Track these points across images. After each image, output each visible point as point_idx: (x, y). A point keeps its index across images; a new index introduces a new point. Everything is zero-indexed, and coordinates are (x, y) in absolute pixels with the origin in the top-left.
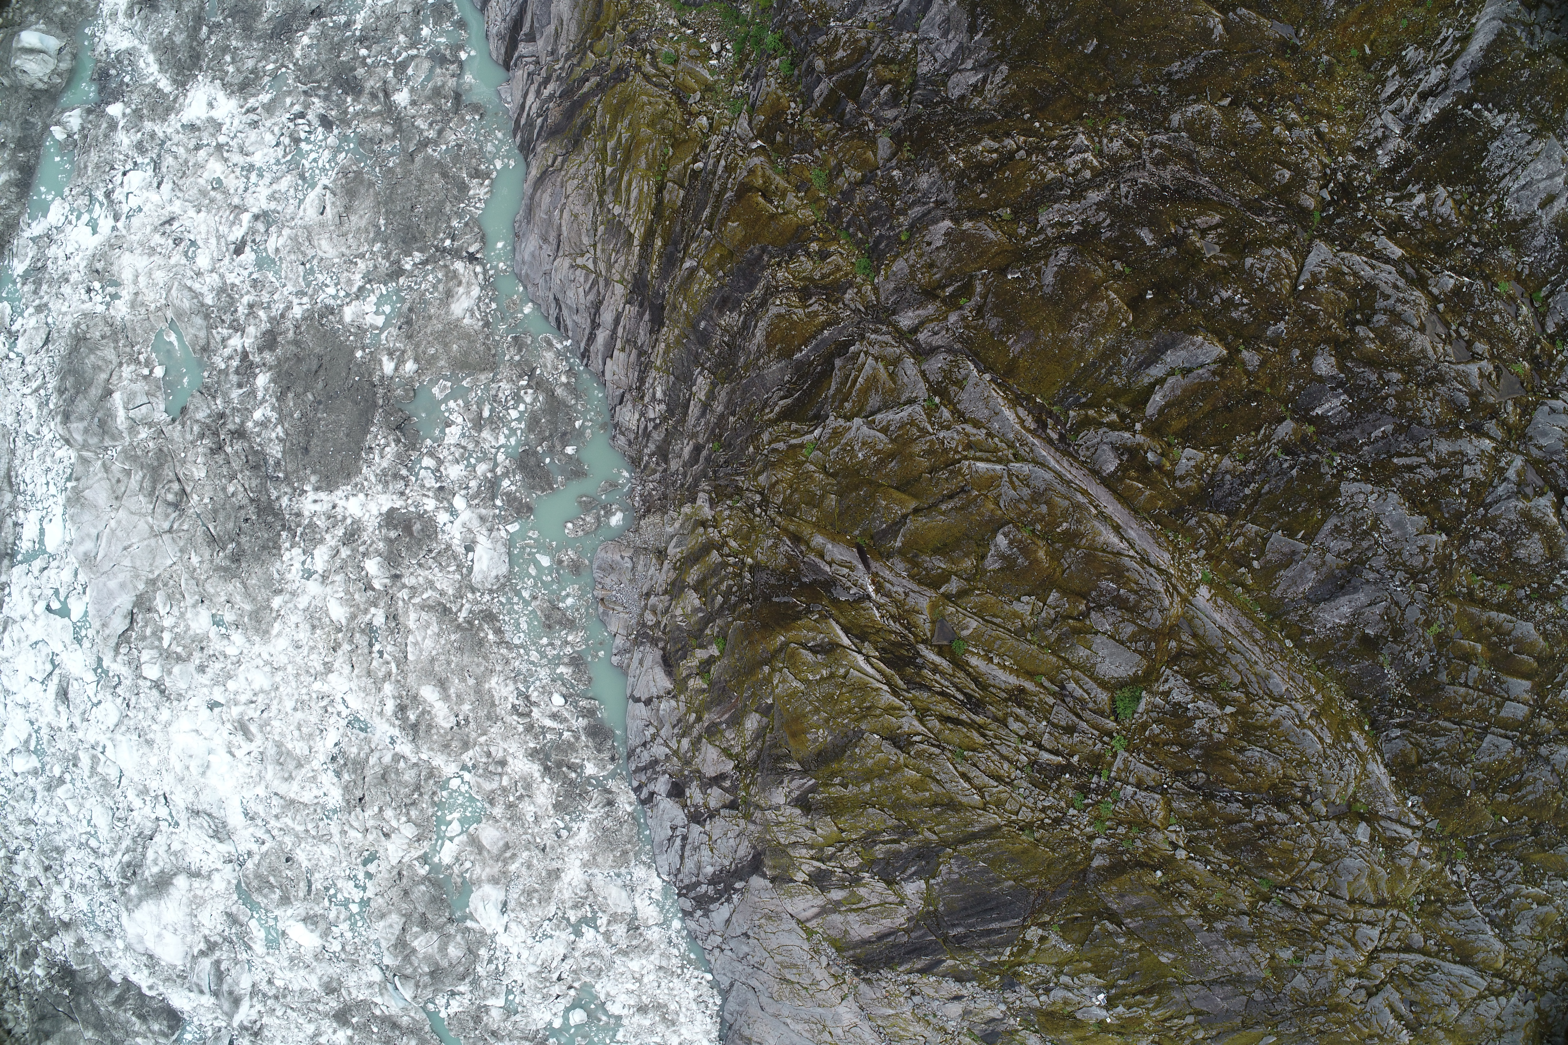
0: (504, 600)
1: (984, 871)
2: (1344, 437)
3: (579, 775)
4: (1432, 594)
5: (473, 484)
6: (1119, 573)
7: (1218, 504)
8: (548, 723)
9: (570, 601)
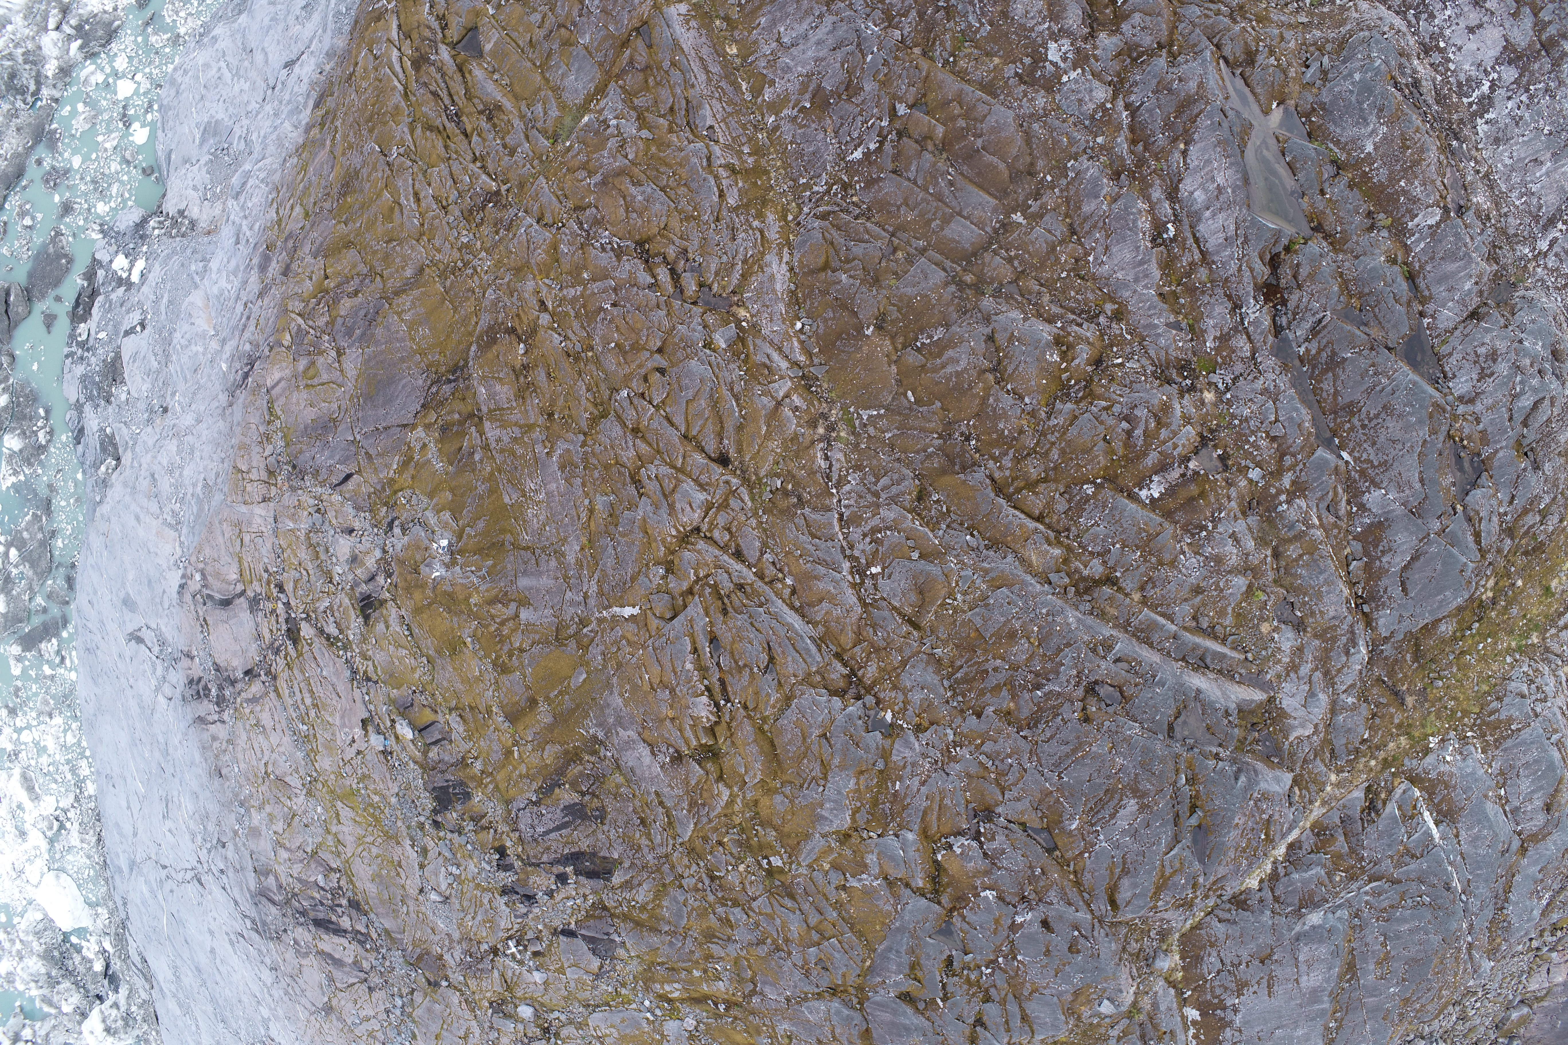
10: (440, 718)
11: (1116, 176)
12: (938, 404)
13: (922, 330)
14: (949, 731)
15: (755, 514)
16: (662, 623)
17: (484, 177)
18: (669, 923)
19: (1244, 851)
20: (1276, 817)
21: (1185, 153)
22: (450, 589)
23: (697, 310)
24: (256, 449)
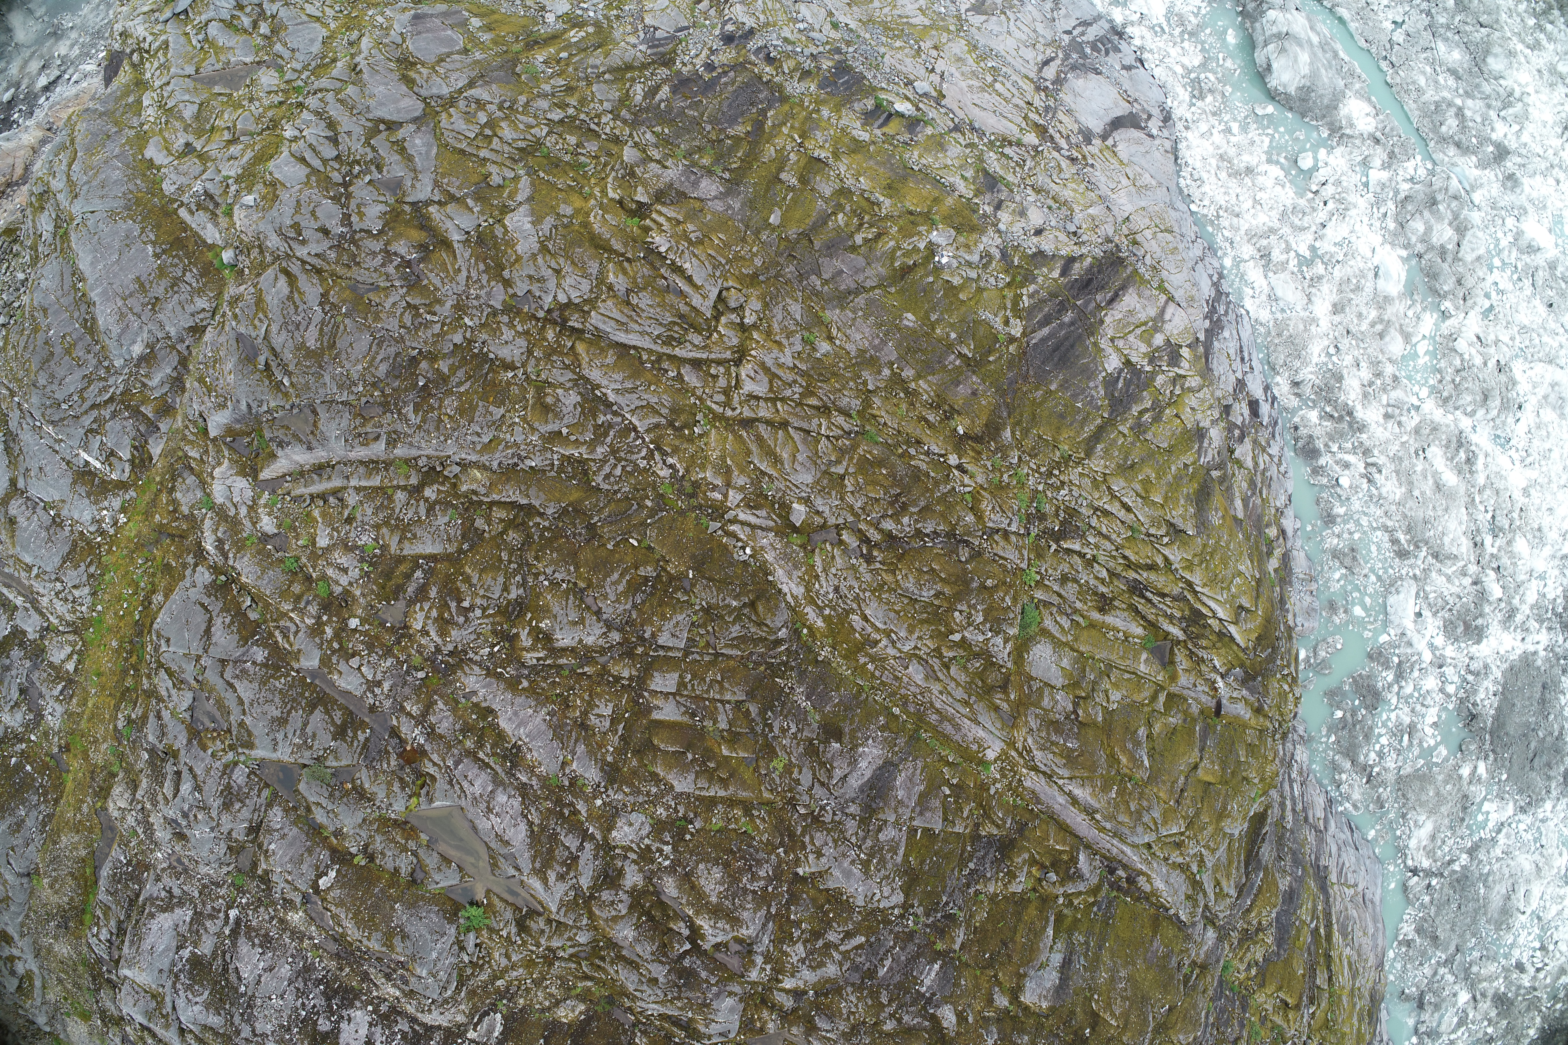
0: (1391, 571)
1: (1075, 396)
2: (912, 948)
3: (1323, 409)
4: (792, 803)
5: (1416, 674)
6: (1070, 759)
7: (989, 843)
8: (1350, 458)
9: (1337, 575)
10: (878, 132)
11: (573, 782)
12: (610, 547)
13: (652, 594)
14: (470, 323)
15: (700, 399)
16: (725, 285)
17: (1077, 547)
18: (606, 82)
19: (215, 362)
20: (206, 398)
21: (530, 824)
22: (921, 228)
23: (832, 521)
24: (1159, 254)
